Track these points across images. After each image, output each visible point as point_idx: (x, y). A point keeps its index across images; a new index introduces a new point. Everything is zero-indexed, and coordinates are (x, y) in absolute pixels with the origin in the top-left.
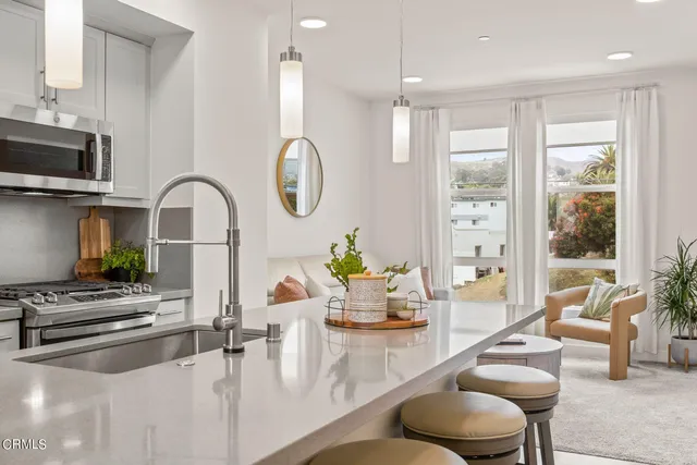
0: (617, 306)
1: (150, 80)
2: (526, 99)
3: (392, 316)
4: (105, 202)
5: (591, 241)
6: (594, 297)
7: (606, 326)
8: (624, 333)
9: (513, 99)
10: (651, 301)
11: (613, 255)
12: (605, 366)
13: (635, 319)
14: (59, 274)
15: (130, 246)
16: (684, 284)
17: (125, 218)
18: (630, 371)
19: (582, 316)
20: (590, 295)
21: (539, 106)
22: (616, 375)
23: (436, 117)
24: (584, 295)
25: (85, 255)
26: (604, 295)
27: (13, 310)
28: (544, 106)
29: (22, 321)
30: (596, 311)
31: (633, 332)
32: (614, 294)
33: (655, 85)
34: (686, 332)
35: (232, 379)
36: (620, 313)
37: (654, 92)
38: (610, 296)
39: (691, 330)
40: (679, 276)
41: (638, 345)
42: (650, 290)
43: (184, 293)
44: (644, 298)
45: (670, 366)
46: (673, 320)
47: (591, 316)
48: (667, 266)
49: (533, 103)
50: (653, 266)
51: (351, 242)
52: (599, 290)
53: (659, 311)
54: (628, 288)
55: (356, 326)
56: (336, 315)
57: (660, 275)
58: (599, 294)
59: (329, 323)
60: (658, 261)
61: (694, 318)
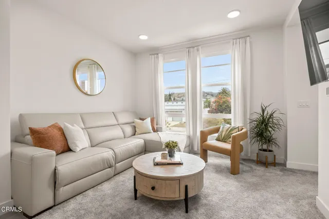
0: (234, 137)
2: (193, 47)
5: (219, 110)
6: (222, 131)
7: (228, 146)
8: (238, 149)
9: (187, 48)
10: (249, 134)
13: (242, 143)
16: (266, 125)
19: (217, 140)
20: (221, 130)
21: (198, 50)
24: (218, 130)
26: (227, 130)
28: (200, 50)
30: (223, 138)
33: (248, 36)
34: (265, 147)
36: (235, 141)
38: (230, 131)
39: (268, 146)
40: (262, 122)
42: (249, 129)
44: (246, 132)
45: (258, 163)
46: (259, 141)
47: (221, 140)
48: (256, 117)
49: (196, 49)
50: (248, 116)
52: (224, 128)
53: (252, 138)
54: (238, 127)
57: (252, 121)
58: (225, 130)
60: (251, 114)
61: (269, 140)
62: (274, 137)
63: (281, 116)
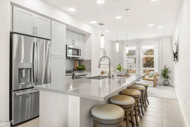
0: (155, 75)
1: (85, 41)
2: (139, 42)
3: (126, 75)
4: (79, 59)
5: (148, 65)
7: (153, 79)
8: (156, 80)
9: (136, 42)
10: (160, 75)
11: (153, 67)
12: (153, 85)
13: (157, 78)
14: (72, 69)
15: (82, 65)
16: (166, 72)
17: (80, 61)
18: (157, 86)
19: (149, 77)
21: (141, 43)
22: (154, 86)
23: (124, 44)
24: (149, 74)
25: (75, 67)
27: (72, 74)
29: (73, 75)
30: (151, 76)
31: (157, 80)
32: (154, 73)
33: (160, 39)
34: (166, 80)
35: (110, 81)
36: (155, 76)
37: (160, 41)
39: (167, 79)
40: (165, 71)
41: (158, 82)
42: (160, 73)
43: (90, 72)
44: (159, 74)
45: (163, 85)
46: (164, 78)
48: (163, 69)
49: (140, 42)
50: (160, 69)
51: (120, 65)
53: (161, 76)
54: (156, 72)
55: (122, 76)
56: (119, 74)
57: (161, 70)
58: (152, 73)
59: (117, 75)
60: (161, 68)
61: (167, 77)
62: (169, 76)
63: (171, 69)
